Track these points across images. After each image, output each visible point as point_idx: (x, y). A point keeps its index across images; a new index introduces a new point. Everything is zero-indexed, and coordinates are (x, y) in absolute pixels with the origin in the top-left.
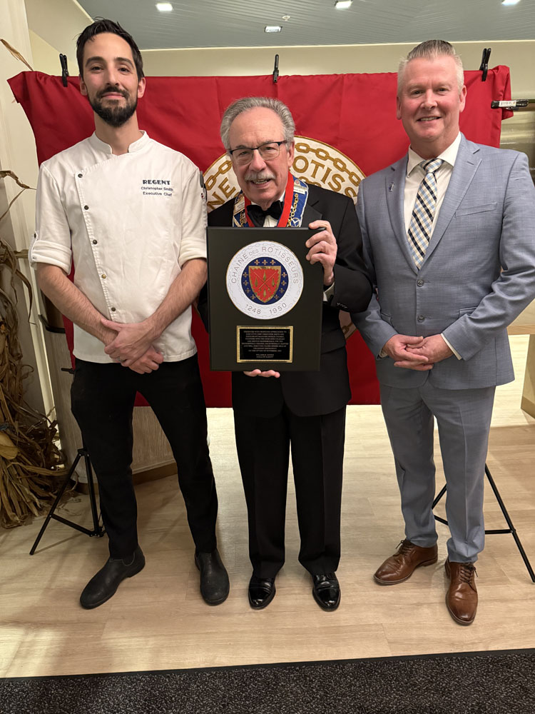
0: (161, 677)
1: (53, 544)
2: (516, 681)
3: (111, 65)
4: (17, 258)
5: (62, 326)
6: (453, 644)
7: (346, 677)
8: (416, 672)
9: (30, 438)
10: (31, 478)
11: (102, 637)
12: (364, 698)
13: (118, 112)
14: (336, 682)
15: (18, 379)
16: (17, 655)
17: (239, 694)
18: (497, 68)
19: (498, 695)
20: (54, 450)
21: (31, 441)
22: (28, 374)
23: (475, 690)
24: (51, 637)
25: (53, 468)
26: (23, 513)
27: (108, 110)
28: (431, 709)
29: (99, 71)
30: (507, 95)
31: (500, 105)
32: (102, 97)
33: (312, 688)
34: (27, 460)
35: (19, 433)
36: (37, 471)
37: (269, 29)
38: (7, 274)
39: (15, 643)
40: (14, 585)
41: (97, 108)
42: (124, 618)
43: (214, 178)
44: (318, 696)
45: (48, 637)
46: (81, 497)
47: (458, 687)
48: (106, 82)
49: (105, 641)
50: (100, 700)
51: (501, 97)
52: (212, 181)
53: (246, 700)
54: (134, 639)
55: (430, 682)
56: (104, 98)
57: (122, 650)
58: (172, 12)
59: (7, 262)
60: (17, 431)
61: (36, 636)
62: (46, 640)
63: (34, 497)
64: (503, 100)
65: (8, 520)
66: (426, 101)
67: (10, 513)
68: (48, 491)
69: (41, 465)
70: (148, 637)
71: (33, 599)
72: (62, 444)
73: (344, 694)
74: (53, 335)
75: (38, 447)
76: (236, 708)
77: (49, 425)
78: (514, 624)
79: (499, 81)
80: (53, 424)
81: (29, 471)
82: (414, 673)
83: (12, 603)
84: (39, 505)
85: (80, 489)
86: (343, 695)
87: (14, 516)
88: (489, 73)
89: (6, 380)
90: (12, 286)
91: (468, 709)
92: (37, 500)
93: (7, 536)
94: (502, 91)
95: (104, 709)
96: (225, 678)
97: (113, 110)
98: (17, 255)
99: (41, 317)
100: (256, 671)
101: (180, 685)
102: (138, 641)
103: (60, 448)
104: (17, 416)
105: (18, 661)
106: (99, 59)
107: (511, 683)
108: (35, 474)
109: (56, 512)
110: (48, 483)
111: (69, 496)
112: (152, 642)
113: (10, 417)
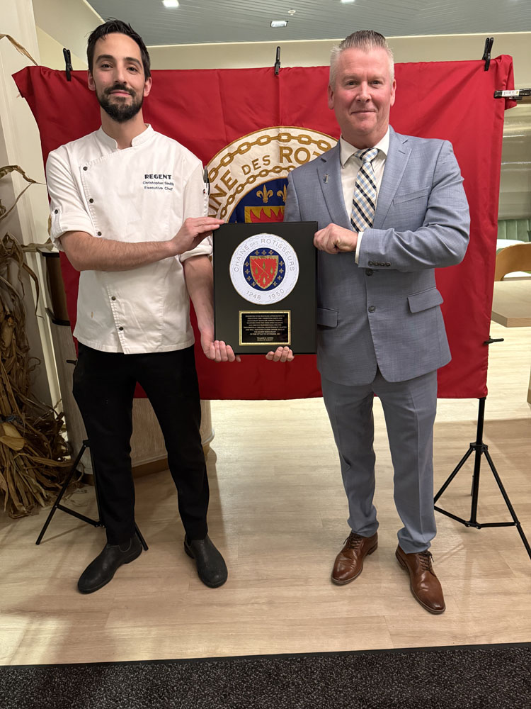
0: (163, 667)
1: (58, 534)
2: (519, 675)
3: (120, 64)
4: (24, 252)
5: (68, 319)
6: (455, 637)
7: (347, 669)
8: (418, 664)
9: (37, 430)
10: (37, 469)
11: (106, 627)
12: (366, 690)
13: (124, 109)
14: (338, 674)
15: (25, 371)
16: (22, 643)
17: (240, 684)
18: (500, 58)
19: (500, 688)
20: (61, 442)
21: (38, 432)
22: (35, 366)
23: (477, 683)
24: (56, 626)
25: (59, 459)
26: (29, 504)
27: (115, 106)
28: (432, 702)
29: (109, 68)
30: (510, 84)
31: (503, 95)
32: (110, 93)
33: (314, 679)
34: (33, 451)
35: (26, 425)
36: (44, 462)
37: (275, 24)
38: (14, 267)
39: (21, 632)
40: (21, 574)
41: (105, 105)
42: (127, 608)
43: (216, 170)
44: (319, 688)
45: (53, 626)
46: (87, 488)
47: (460, 680)
48: (115, 80)
49: (108, 631)
50: (103, 689)
51: (504, 87)
52: (214, 173)
53: (247, 690)
54: (136, 629)
55: (432, 675)
56: (112, 95)
57: (125, 640)
58: (179, 8)
59: (14, 256)
60: (24, 422)
61: (40, 624)
62: (51, 628)
63: (41, 488)
64: (506, 89)
65: (16, 511)
66: (362, 93)
67: (17, 504)
68: (54, 482)
69: (48, 456)
70: (151, 626)
71: (39, 588)
72: (69, 436)
73: (345, 685)
74: (59, 327)
75: (44, 438)
76: (237, 698)
77: (56, 417)
78: (518, 618)
79: (502, 71)
80: (60, 416)
81: (35, 463)
82: (416, 665)
83: (17, 592)
84: (45, 496)
85: (86, 480)
86: (345, 687)
87: (21, 506)
88: (491, 63)
89: (14, 372)
90: (19, 279)
91: (469, 702)
92: (43, 491)
93: (14, 526)
94: (505, 81)
95: (106, 697)
96: (226, 668)
97: (119, 106)
98: (25, 249)
99: (48, 310)
100: (258, 662)
101: (182, 675)
102: (142, 631)
103: (66, 439)
104: (24, 407)
105: (23, 649)
106: (109, 57)
107: (514, 677)
108: (42, 464)
109: (62, 503)
110: (54, 474)
111: (75, 487)
112: (154, 632)
113: (17, 408)
